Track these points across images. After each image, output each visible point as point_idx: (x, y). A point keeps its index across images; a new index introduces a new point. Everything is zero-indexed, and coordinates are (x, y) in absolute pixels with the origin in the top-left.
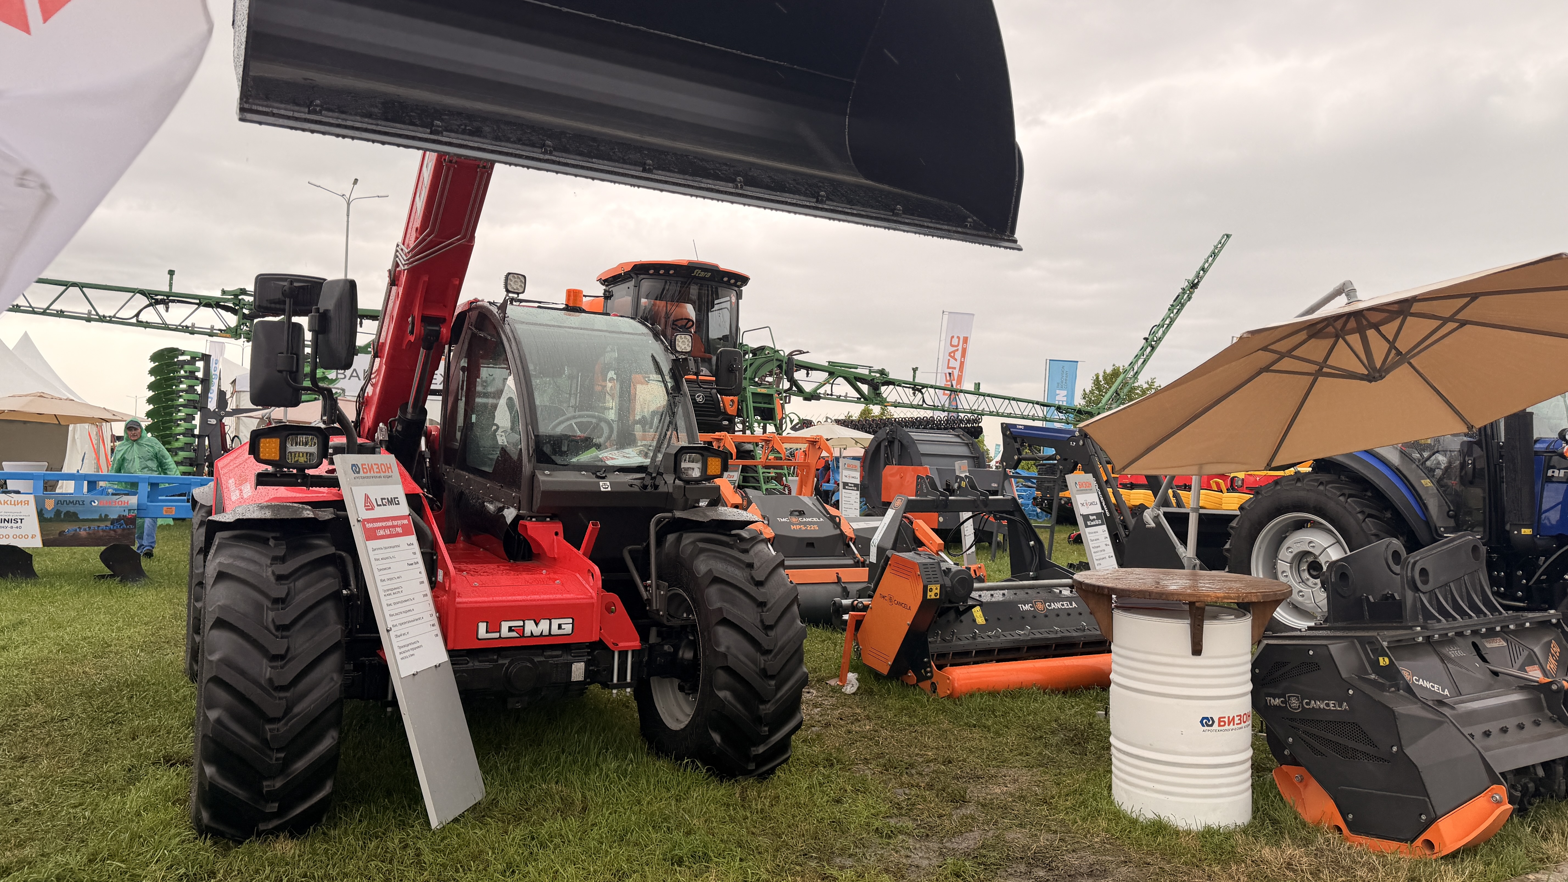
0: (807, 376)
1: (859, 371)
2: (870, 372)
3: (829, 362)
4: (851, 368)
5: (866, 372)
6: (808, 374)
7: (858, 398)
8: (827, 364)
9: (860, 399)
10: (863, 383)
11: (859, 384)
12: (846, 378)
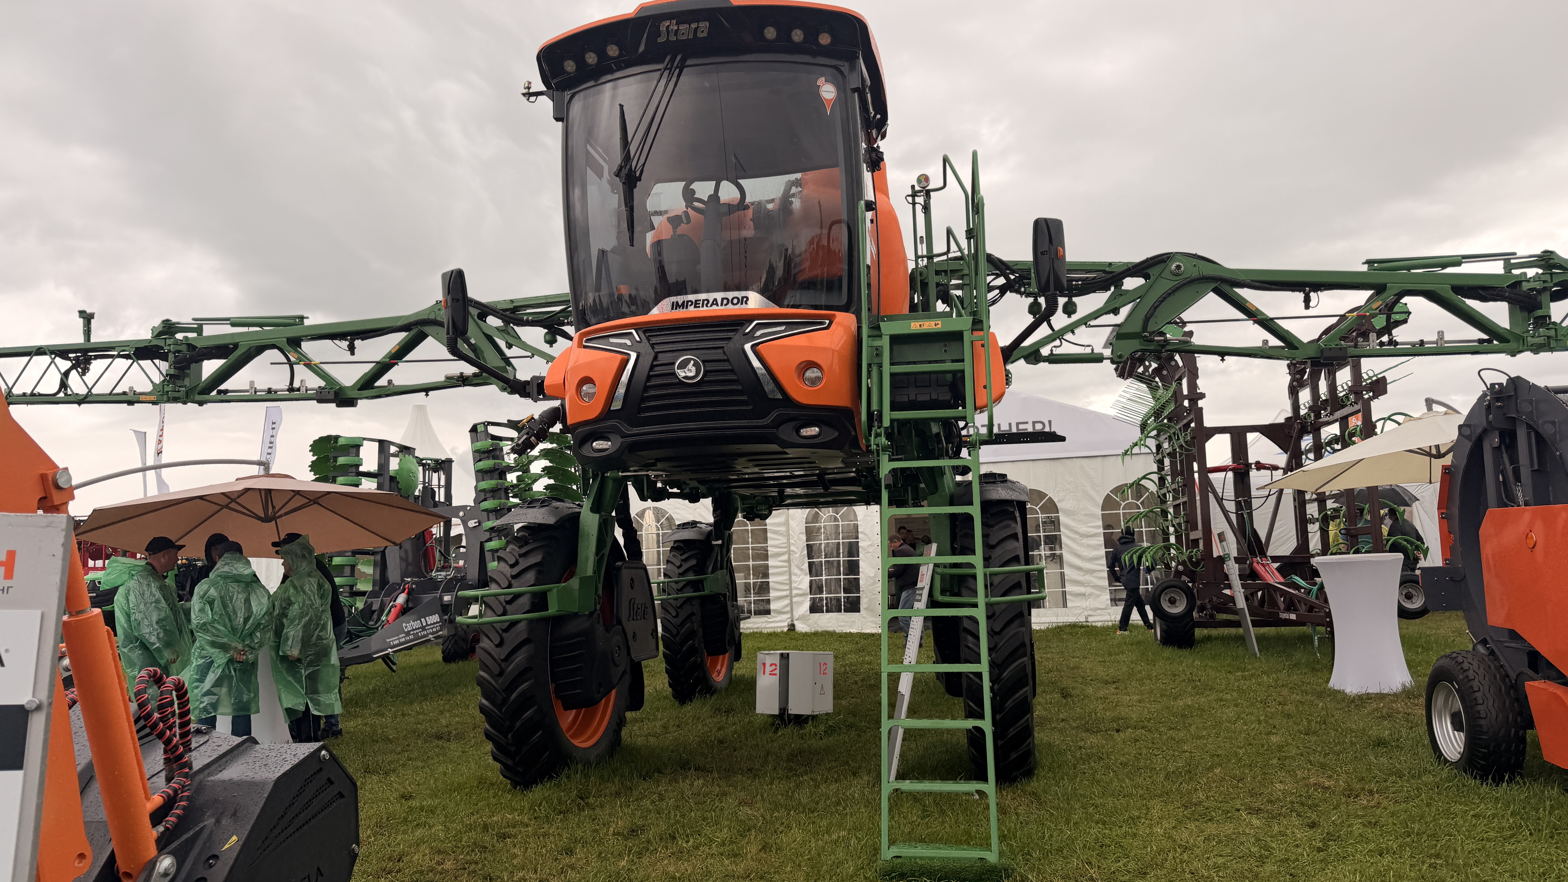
0: (1307, 307)
1: (1466, 268)
2: (1508, 267)
3: (1369, 262)
4: (1444, 266)
5: (1496, 268)
6: (1307, 301)
7: (1481, 341)
8: (1365, 268)
9: (1489, 341)
10: (1484, 299)
11: (1474, 304)
12: (1432, 296)
